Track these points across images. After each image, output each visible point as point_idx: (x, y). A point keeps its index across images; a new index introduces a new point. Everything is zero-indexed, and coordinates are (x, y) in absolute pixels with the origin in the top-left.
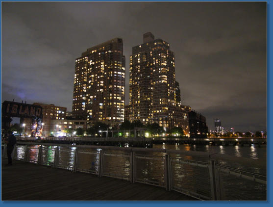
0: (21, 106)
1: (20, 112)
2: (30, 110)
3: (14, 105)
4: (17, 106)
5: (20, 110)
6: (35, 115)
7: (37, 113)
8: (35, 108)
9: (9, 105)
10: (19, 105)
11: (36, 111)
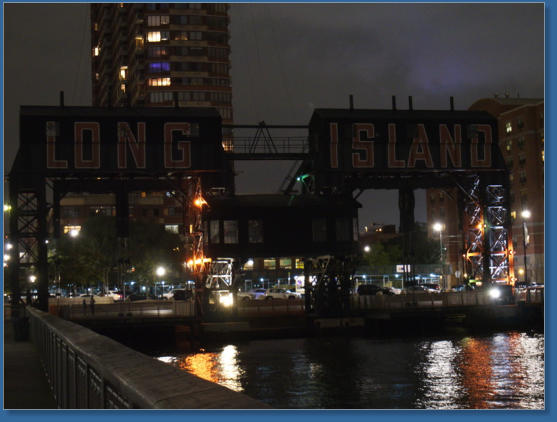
0: (392, 127)
1: (392, 162)
2: (434, 142)
3: (361, 127)
4: (370, 129)
5: (391, 150)
6: (467, 165)
7: (474, 150)
8: (457, 126)
9: (334, 126)
10: (379, 118)
11: (466, 143)
